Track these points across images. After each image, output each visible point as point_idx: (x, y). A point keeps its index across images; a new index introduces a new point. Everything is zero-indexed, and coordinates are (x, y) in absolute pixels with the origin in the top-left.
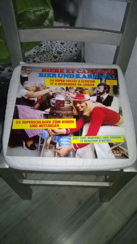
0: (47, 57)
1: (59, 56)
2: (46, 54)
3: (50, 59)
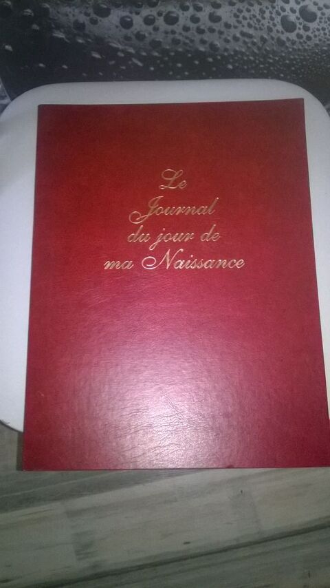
0: (259, 17)
1: (301, 27)
2: (260, 4)
3: (268, 27)
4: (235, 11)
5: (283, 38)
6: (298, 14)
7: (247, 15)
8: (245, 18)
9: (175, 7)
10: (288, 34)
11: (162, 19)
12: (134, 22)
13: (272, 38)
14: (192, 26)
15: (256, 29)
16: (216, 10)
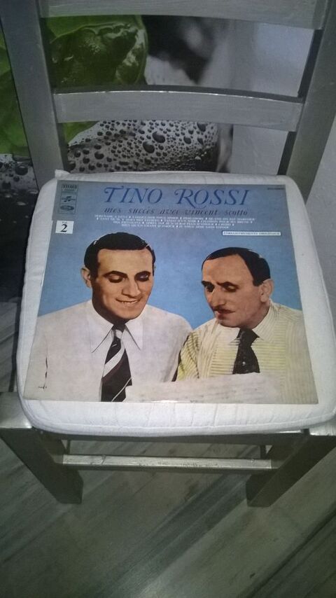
0: (128, 148)
1: (158, 147)
4: (111, 148)
5: (149, 158)
6: (152, 139)
10: (150, 155)
13: (141, 160)
16: (99, 150)
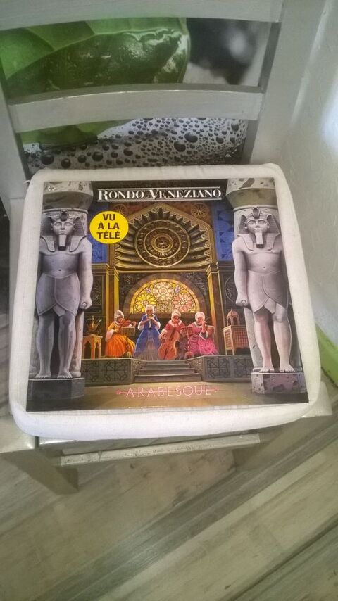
0: (159, 147)
1: (189, 146)
2: (158, 139)
3: (167, 152)
4: (141, 147)
5: (178, 156)
6: (184, 139)
7: (150, 148)
8: (149, 150)
9: (99, 148)
10: (180, 153)
11: (90, 158)
12: (71, 162)
13: (171, 158)
14: (113, 159)
15: (158, 155)
16: (128, 148)
